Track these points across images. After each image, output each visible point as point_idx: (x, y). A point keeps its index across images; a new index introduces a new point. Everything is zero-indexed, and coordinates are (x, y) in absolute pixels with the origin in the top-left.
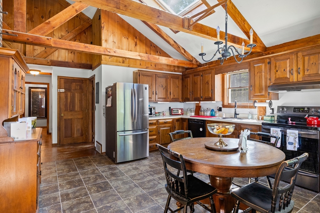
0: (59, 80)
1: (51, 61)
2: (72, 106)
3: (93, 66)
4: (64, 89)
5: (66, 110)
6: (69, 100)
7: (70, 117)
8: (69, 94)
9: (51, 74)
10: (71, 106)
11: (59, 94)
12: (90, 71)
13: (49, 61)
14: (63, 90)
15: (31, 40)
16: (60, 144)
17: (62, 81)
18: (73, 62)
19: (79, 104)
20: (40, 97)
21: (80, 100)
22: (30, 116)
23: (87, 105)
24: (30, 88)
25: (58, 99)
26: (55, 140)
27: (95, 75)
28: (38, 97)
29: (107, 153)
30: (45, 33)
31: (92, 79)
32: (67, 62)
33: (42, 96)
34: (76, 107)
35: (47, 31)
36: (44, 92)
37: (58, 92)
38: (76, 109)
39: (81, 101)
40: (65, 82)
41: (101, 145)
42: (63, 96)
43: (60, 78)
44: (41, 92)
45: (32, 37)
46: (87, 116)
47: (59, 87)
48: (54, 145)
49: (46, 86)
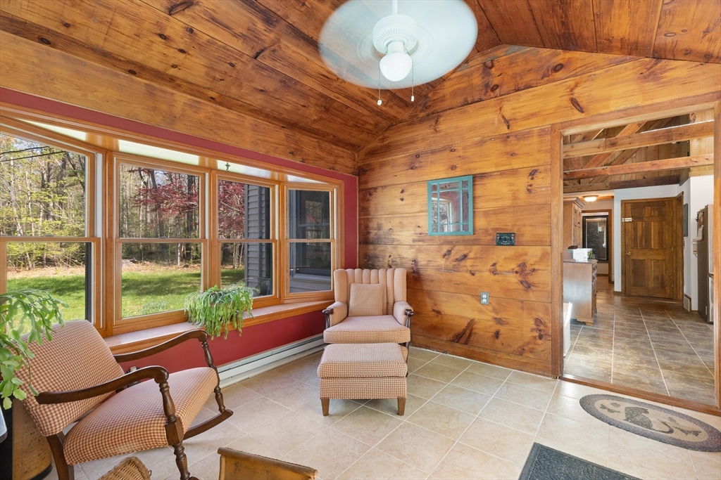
0: (623, 205)
1: (611, 183)
2: (646, 242)
3: (681, 178)
4: (632, 217)
5: (635, 246)
6: (639, 233)
7: (641, 258)
8: (640, 224)
9: (613, 197)
10: (644, 241)
11: (624, 225)
12: (676, 186)
13: (608, 184)
14: (629, 219)
15: (586, 175)
16: (625, 293)
17: (629, 207)
18: (644, 178)
19: (657, 237)
20: (600, 229)
21: (659, 233)
22: (584, 247)
23: (674, 239)
24: (585, 217)
25: (622, 231)
26: (618, 287)
27: (683, 192)
28: (597, 230)
29: (699, 311)
30: (600, 163)
31: (679, 199)
32: (634, 181)
33: (603, 228)
34: (652, 243)
35: (603, 161)
36: (604, 222)
37: (622, 223)
38: (653, 247)
39: (661, 234)
40: (633, 208)
41: (690, 299)
42: (630, 227)
43: (624, 203)
44: (601, 223)
45: (587, 172)
46: (674, 257)
47: (624, 215)
48: (618, 294)
49: (607, 214)
